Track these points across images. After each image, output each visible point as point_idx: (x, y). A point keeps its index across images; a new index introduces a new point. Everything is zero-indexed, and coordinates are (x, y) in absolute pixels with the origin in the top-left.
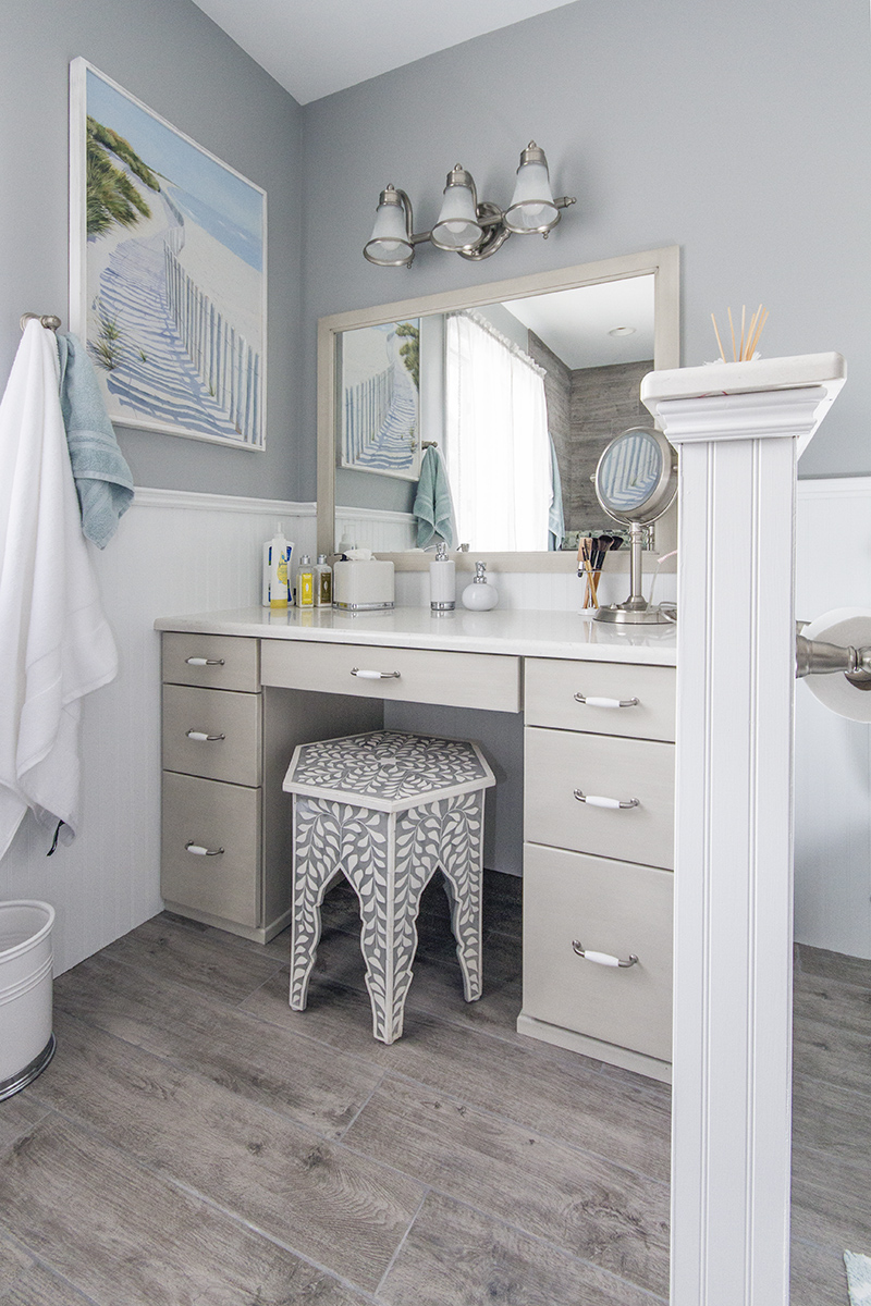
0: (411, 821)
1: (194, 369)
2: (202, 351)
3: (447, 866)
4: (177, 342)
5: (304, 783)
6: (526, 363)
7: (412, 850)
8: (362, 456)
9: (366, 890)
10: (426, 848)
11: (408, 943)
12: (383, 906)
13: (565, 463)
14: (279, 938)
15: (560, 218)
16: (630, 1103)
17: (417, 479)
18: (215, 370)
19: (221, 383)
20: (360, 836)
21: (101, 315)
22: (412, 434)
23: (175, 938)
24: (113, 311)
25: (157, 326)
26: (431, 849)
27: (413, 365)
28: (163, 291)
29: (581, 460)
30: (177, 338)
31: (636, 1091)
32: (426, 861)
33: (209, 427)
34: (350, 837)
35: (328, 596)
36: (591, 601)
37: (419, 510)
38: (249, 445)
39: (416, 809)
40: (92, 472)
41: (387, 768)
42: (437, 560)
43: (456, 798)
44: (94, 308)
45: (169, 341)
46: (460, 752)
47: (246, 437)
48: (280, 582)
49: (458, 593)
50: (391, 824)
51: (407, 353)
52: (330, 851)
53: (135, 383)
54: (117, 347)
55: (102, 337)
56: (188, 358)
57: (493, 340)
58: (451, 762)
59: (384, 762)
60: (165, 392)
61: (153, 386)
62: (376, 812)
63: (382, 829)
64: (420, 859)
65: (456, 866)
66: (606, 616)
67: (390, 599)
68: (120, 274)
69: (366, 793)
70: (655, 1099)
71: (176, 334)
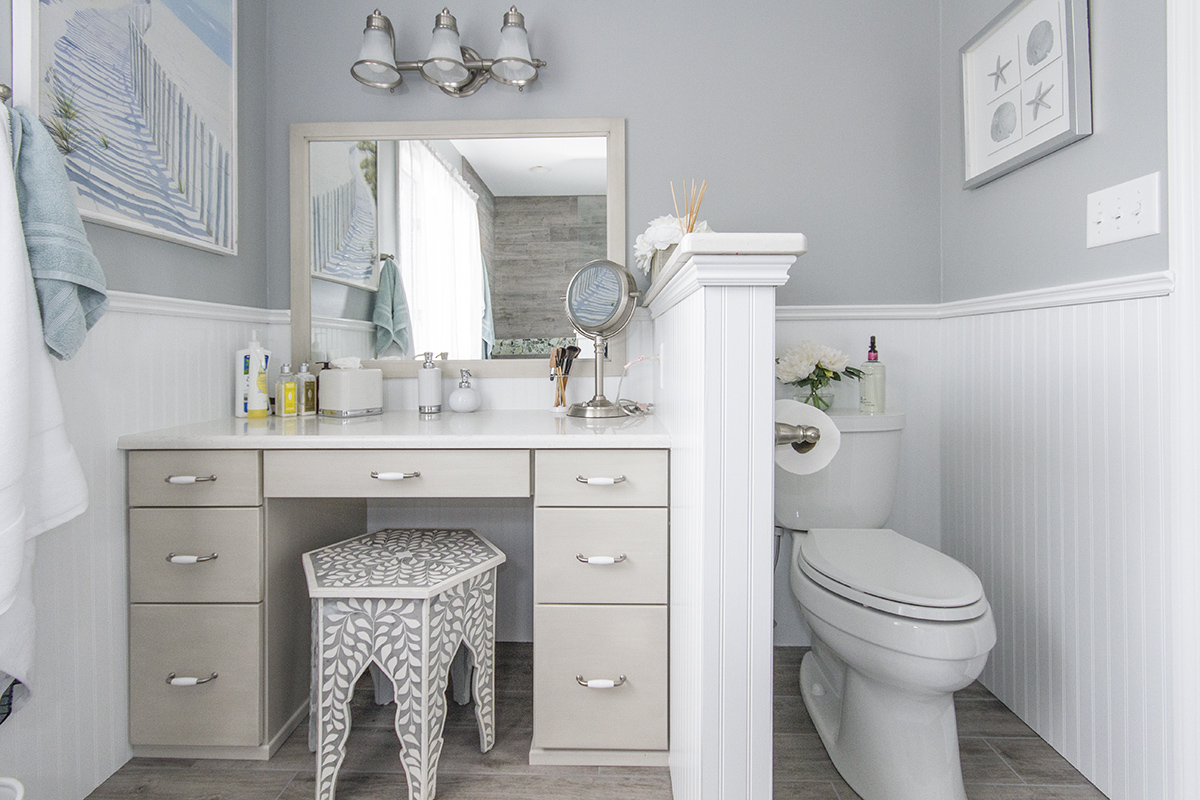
0: (442, 604)
1: (162, 162)
2: (170, 142)
3: (469, 639)
4: (143, 130)
5: (332, 586)
6: (464, 188)
7: (443, 629)
8: (328, 265)
9: (401, 674)
10: (454, 625)
11: (439, 713)
12: (418, 685)
13: (492, 279)
14: (283, 749)
15: (537, 75)
16: (624, 789)
17: (376, 289)
18: (184, 166)
19: (191, 180)
20: (393, 626)
21: (55, 89)
22: (371, 246)
23: (157, 782)
24: (70, 86)
25: (121, 110)
26: (457, 626)
27: (373, 180)
28: (127, 72)
29: (503, 277)
30: (143, 126)
31: (627, 779)
32: (453, 636)
33: (180, 227)
34: (384, 629)
35: (313, 404)
36: (561, 401)
37: (379, 318)
38: (220, 248)
39: (445, 592)
40: (60, 273)
41: (406, 561)
42: (425, 367)
43: (476, 577)
44: (47, 80)
45: (134, 128)
46: (465, 538)
47: (217, 239)
48: (260, 391)
49: (444, 396)
50: (425, 609)
51: (366, 167)
52: (362, 646)
53: (95, 171)
54: (74, 128)
55: (57, 114)
56: (154, 148)
57: (439, 163)
58: (461, 547)
59: (401, 556)
60: (130, 184)
61: (117, 177)
62: (411, 600)
63: (416, 615)
64: (448, 636)
65: (476, 637)
66: (578, 412)
67: (378, 404)
68: (79, 45)
69: (398, 585)
70: (640, 780)
71: (142, 121)
